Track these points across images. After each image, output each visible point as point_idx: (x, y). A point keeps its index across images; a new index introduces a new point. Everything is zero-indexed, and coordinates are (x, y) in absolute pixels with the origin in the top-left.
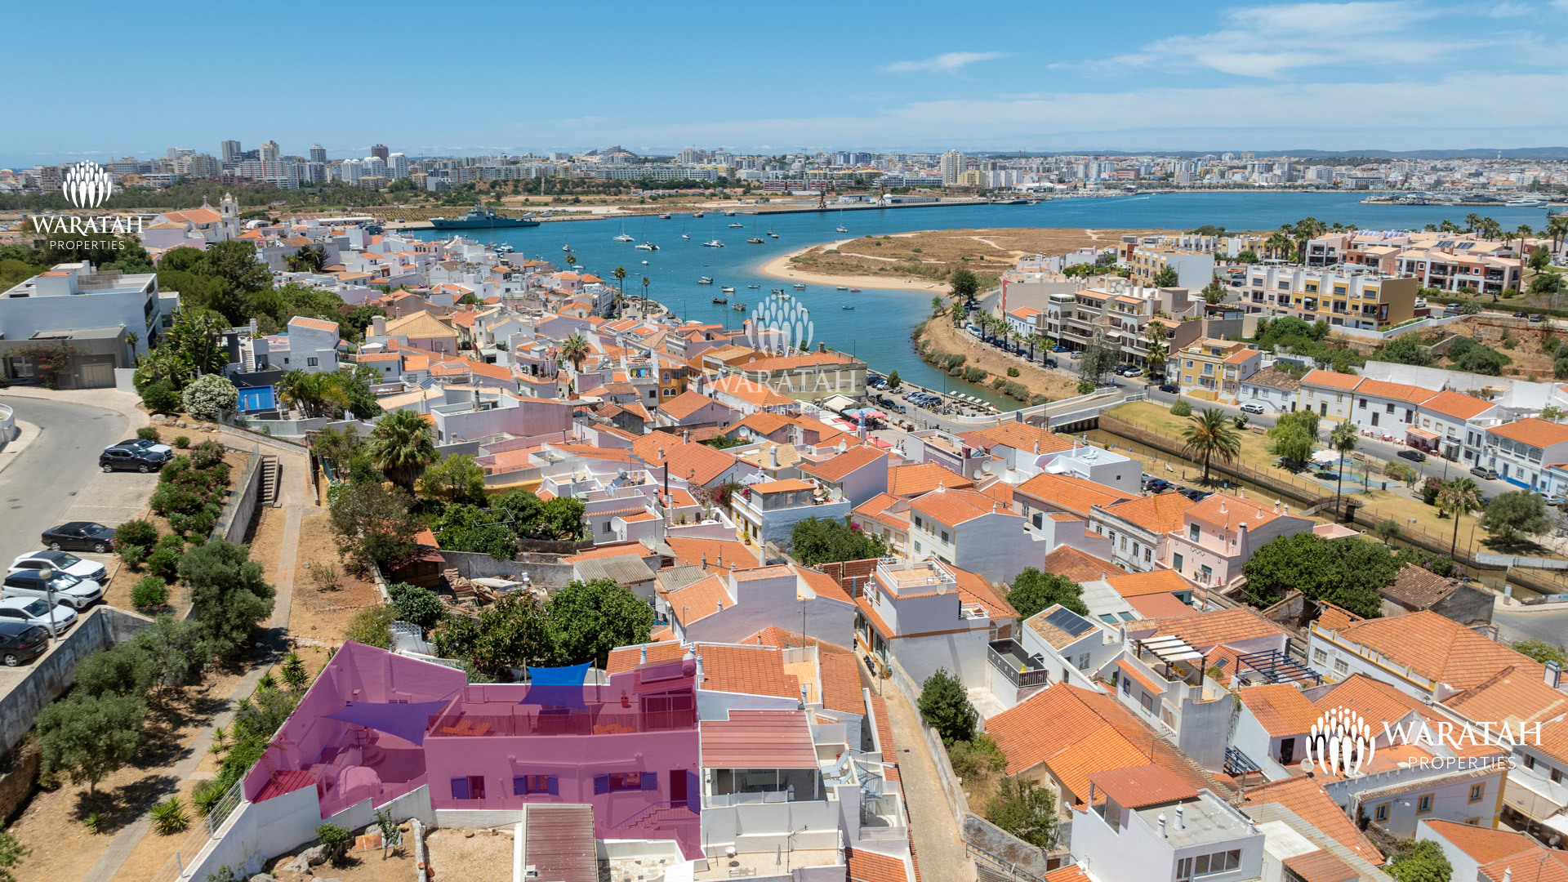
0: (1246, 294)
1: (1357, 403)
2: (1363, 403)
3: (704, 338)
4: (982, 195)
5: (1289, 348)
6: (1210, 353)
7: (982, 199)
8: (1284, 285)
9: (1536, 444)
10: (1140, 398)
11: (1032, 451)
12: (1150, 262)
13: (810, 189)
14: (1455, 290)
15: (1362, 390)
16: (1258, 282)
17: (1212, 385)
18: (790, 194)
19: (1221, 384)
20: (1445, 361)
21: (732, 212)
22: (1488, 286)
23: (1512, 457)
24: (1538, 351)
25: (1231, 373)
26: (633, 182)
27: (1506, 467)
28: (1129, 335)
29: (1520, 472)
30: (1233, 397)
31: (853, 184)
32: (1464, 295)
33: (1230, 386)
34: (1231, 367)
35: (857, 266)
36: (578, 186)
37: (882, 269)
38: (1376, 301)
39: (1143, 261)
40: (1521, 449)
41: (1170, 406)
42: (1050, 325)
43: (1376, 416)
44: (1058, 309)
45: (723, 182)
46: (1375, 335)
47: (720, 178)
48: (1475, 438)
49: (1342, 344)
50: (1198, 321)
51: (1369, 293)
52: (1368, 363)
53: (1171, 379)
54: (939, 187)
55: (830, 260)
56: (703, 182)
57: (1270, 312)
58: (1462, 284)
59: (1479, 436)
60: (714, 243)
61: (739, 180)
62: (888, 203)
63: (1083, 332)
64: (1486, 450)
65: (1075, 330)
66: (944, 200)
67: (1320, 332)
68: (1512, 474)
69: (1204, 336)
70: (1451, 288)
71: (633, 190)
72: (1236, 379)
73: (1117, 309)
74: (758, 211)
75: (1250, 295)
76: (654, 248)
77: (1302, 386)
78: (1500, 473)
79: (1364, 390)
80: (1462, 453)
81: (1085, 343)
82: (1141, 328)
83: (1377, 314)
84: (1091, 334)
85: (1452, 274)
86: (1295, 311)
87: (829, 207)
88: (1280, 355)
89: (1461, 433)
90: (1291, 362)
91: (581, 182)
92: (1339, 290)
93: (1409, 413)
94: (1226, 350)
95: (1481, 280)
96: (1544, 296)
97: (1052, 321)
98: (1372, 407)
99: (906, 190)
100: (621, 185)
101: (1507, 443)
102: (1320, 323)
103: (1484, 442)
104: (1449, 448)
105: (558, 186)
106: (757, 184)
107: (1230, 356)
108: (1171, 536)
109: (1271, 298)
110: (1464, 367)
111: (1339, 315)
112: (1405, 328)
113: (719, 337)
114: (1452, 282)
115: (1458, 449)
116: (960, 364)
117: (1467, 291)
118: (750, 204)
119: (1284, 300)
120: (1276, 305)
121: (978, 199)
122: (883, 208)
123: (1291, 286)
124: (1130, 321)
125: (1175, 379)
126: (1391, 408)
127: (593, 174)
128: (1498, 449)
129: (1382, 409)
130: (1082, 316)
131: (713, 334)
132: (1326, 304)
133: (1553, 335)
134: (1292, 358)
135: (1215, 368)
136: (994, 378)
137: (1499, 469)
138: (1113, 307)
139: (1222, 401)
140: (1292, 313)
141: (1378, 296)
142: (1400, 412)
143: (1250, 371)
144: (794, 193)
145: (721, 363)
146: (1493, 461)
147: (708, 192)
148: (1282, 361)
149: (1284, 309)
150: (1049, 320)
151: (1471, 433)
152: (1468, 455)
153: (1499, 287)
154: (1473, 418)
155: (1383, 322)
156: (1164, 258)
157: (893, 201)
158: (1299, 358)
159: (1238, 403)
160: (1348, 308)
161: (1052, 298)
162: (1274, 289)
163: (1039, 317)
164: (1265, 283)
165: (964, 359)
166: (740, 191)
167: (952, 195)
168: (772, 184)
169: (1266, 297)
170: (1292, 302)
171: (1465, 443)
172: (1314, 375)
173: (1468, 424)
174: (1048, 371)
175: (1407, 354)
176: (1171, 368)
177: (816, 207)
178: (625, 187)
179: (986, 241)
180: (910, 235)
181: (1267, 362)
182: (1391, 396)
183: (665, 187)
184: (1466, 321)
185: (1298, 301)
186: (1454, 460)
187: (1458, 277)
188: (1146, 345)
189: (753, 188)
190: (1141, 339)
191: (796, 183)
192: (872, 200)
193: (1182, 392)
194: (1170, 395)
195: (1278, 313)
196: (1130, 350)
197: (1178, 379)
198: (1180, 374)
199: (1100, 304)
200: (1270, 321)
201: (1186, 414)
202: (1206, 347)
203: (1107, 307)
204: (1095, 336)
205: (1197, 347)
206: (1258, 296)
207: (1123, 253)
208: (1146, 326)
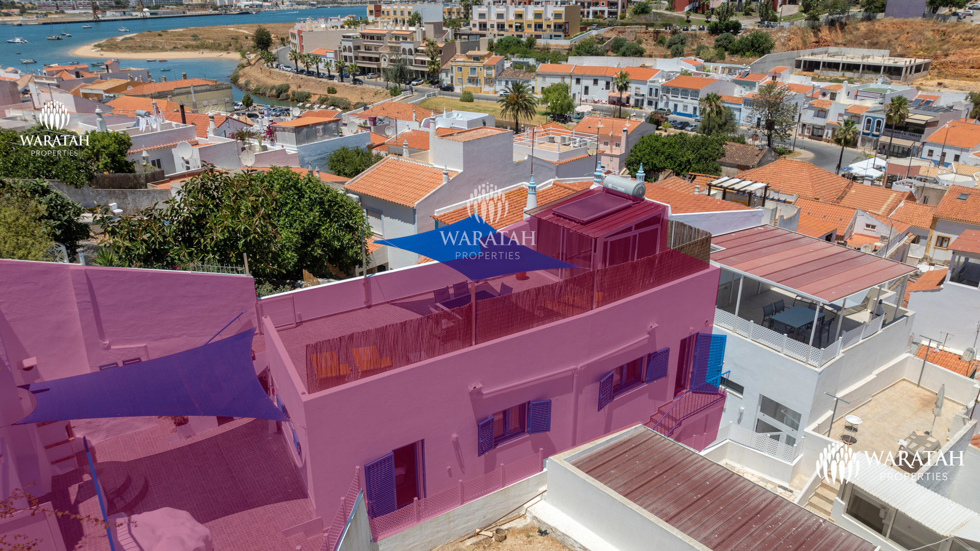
0: (474, 25)
1: (574, 81)
2: (578, 81)
4: (214, 9)
5: (516, 55)
6: (472, 60)
7: (216, 12)
8: (500, 16)
9: (695, 87)
10: (434, 95)
11: (411, 120)
12: (399, 13)
13: (78, 8)
14: (591, 17)
15: (576, 72)
16: (482, 15)
17: (477, 82)
18: (63, 12)
19: (483, 81)
20: (610, 53)
21: (19, 23)
22: (610, 13)
23: (679, 99)
24: (654, 45)
25: (489, 72)
27: (676, 106)
28: (408, 57)
29: (685, 107)
30: (492, 89)
32: (597, 20)
33: (490, 81)
34: (489, 68)
35: (153, 47)
37: (175, 48)
38: (563, 20)
39: (392, 13)
40: (685, 92)
41: (459, 98)
42: (346, 57)
43: (587, 88)
44: (350, 44)
46: (564, 43)
48: (654, 91)
49: (546, 49)
50: (453, 43)
51: (557, 16)
52: (570, 58)
53: (446, 82)
54: (182, 5)
55: (130, 45)
57: (493, 35)
58: (595, 13)
59: (657, 90)
62: (148, 15)
63: (370, 59)
64: (662, 97)
65: (364, 58)
66: (188, 13)
67: (531, 43)
68: (680, 109)
69: (458, 53)
70: (588, 17)
72: (493, 76)
73: (394, 40)
74: (41, 22)
75: (478, 26)
77: (538, 75)
78: (672, 111)
79: (578, 73)
80: (645, 103)
81: (375, 66)
82: (416, 51)
83: (562, 29)
84: (377, 60)
85: (588, 7)
86: (510, 33)
87: (101, 19)
88: (513, 59)
89: (644, 90)
90: (522, 63)
92: (538, 15)
93: (608, 83)
94: (483, 57)
95: (606, 9)
96: (642, 16)
97: (347, 54)
98: (584, 82)
99: (157, 7)
101: (675, 91)
102: (529, 40)
103: (660, 93)
104: (637, 101)
106: (30, 6)
107: (486, 61)
109: (492, 26)
110: (624, 55)
111: (538, 33)
112: (579, 38)
114: (588, 13)
115: (643, 101)
116: (286, 91)
117: (598, 17)
119: (501, 27)
120: (496, 31)
121: (211, 11)
122: (144, 18)
123: (505, 16)
124: (407, 46)
125: (449, 83)
126: (596, 82)
128: (670, 95)
129: (590, 83)
130: (368, 48)
131: (81, 72)
132: (529, 26)
133: (660, 35)
134: (521, 60)
135: (478, 70)
136: (317, 97)
137: (671, 106)
138: (391, 39)
139: (485, 92)
140: (506, 34)
141: (563, 16)
142: (602, 83)
143: (500, 71)
144: (66, 11)
145: (102, 92)
146: (667, 104)
148: (515, 63)
149: (502, 33)
150: (344, 54)
151: (651, 89)
152: (650, 103)
153: (616, 13)
154: (650, 79)
155: (567, 36)
156: (410, 8)
157: (151, 14)
158: (525, 60)
159: (496, 92)
160: (544, 27)
161: (344, 37)
162: (493, 20)
163: (336, 51)
164: (487, 16)
165: (288, 87)
166: (17, 11)
167: (193, 10)
169: (488, 26)
170: (506, 27)
171: (647, 96)
172: (540, 67)
173: (649, 83)
174: (358, 86)
175: (586, 50)
176: (443, 76)
177: (91, 19)
179: (240, 31)
180: (181, 30)
181: (507, 64)
182: (594, 74)
184: (612, 30)
185: (511, 26)
186: (641, 108)
187: (592, 9)
188: (423, 62)
189: (29, 8)
190: (418, 58)
191: (65, 4)
192: (134, 14)
193: (458, 90)
194: (450, 92)
195: (499, 35)
196: (411, 68)
197: (452, 82)
198: (452, 78)
199: (380, 37)
200: (495, 41)
201: (471, 100)
202: (469, 57)
203: (387, 39)
204: (382, 61)
205: (460, 58)
206: (483, 26)
207: (371, 12)
208: (420, 48)
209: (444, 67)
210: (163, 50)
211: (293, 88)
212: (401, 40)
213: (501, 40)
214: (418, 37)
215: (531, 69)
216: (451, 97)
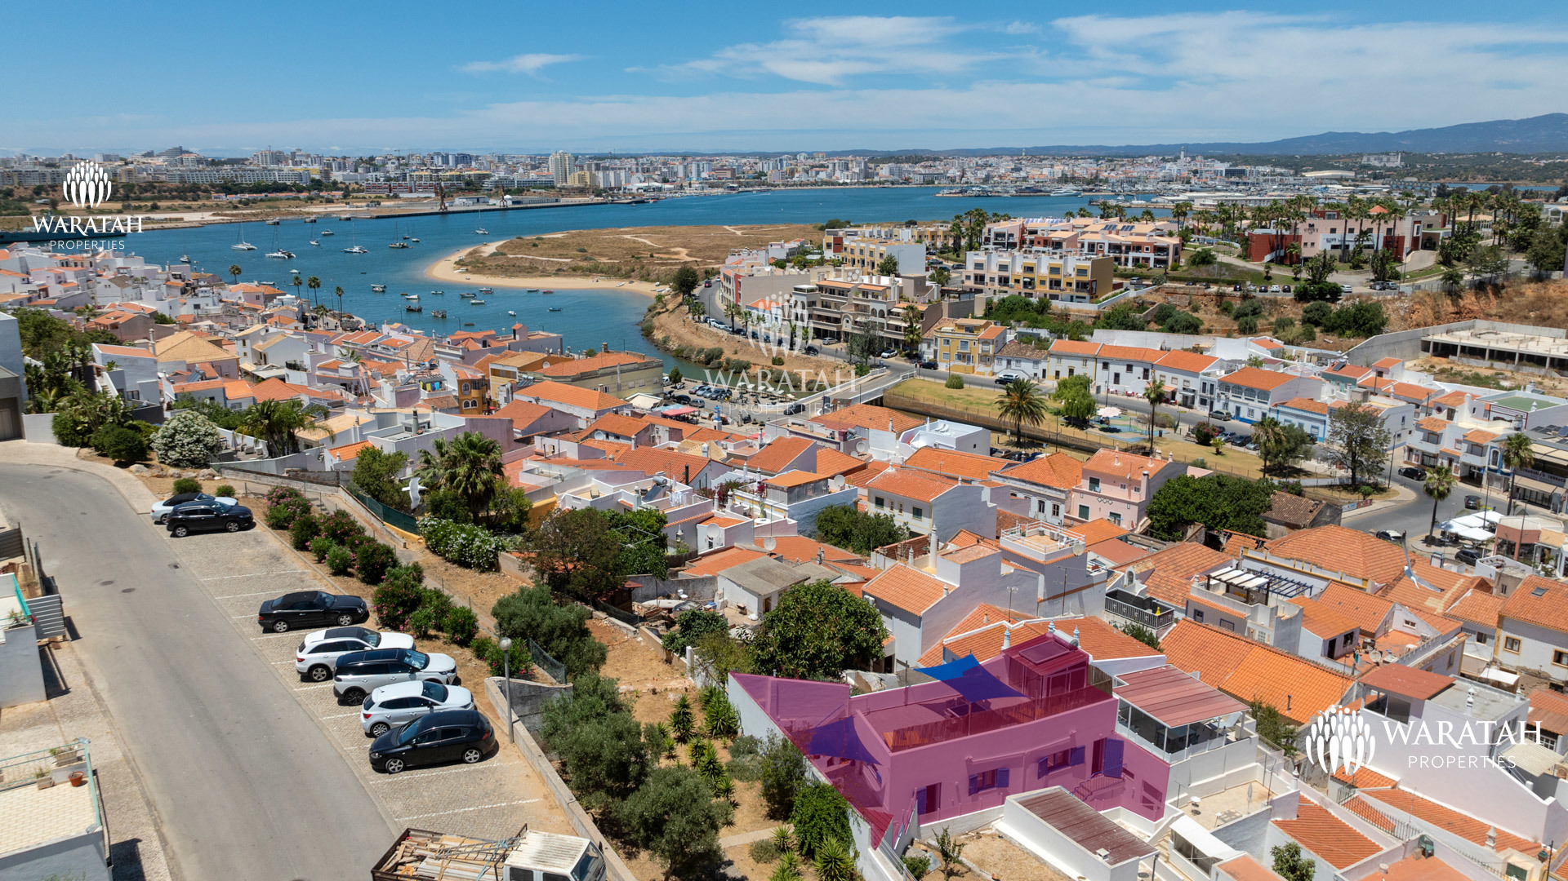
0: (968, 277)
1: (1100, 365)
2: (1106, 366)
4: (597, 196)
5: (1023, 323)
6: (963, 331)
7: (600, 199)
8: (1003, 267)
9: (1263, 387)
10: (912, 376)
11: (887, 429)
12: (866, 253)
13: (416, 191)
14: (1130, 266)
15: (1103, 354)
16: (979, 266)
17: (969, 360)
18: (396, 197)
19: (977, 359)
20: (1153, 325)
21: (348, 216)
22: (1157, 261)
23: (1243, 400)
24: (1217, 313)
25: (986, 348)
26: (213, 186)
27: (1238, 409)
28: (879, 320)
29: (1251, 412)
30: (989, 369)
31: (463, 186)
32: (1139, 270)
33: (986, 359)
34: (985, 342)
36: (146, 191)
37: (559, 270)
38: (1088, 278)
40: (1251, 392)
41: (940, 381)
42: (795, 314)
43: (1117, 376)
44: (803, 299)
45: (317, 185)
46: (1088, 308)
47: (313, 180)
48: (1208, 387)
49: (1065, 316)
50: (939, 304)
51: (1081, 272)
52: (1096, 332)
53: (928, 356)
54: (553, 187)
55: (500, 263)
56: (295, 185)
57: (992, 292)
58: (1136, 260)
59: (1212, 386)
60: (356, 249)
61: (335, 183)
62: (510, 204)
63: (828, 319)
64: (1219, 396)
65: (819, 317)
66: (563, 201)
67: (1043, 307)
68: (1244, 414)
69: (945, 316)
70: (1126, 264)
71: (214, 194)
72: (991, 353)
73: (860, 296)
74: (375, 215)
75: (972, 278)
76: (290, 256)
77: (1051, 355)
78: (1233, 414)
79: (1106, 355)
80: (1197, 401)
81: (835, 329)
82: (890, 312)
83: (1087, 289)
84: (837, 321)
85: (1127, 253)
86: (1015, 290)
87: (450, 209)
88: (1018, 330)
89: (1195, 384)
90: (1031, 335)
91: (150, 186)
92: (1054, 270)
93: (1146, 371)
94: (978, 328)
95: (1152, 256)
96: (1203, 268)
98: (1113, 368)
99: (520, 191)
100: (199, 189)
101: (1238, 389)
102: (1041, 301)
103: (1217, 391)
104: (1185, 398)
105: (121, 191)
106: (356, 187)
107: (982, 333)
109: (992, 279)
110: (1172, 330)
111: (1055, 292)
112: (1109, 300)
114: (1127, 260)
115: (1193, 397)
116: (718, 357)
117: (1141, 267)
118: (359, 208)
119: (1004, 281)
120: (997, 286)
121: (591, 199)
122: (505, 209)
123: (1010, 268)
124: (878, 307)
125: (932, 357)
126: (1130, 368)
127: (163, 178)
128: (1230, 394)
129: (1122, 369)
130: (826, 305)
131: (489, 341)
132: (1043, 282)
133: (1225, 299)
134: (1030, 331)
135: (970, 344)
137: (1232, 409)
138: (857, 295)
139: (979, 373)
140: (1010, 292)
141: (1089, 273)
142: (1138, 371)
143: (1000, 346)
144: (401, 195)
145: (516, 370)
146: (1226, 405)
147: (304, 195)
148: (1021, 335)
149: (1005, 288)
150: (794, 310)
151: (1204, 384)
152: (1203, 402)
153: (1165, 262)
154: (1205, 371)
155: (1094, 297)
156: (883, 249)
157: (514, 203)
158: (1035, 331)
159: (994, 374)
160: (1063, 285)
161: (796, 289)
162: (993, 271)
163: (783, 307)
164: (985, 266)
165: (720, 352)
166: (339, 194)
167: (568, 195)
168: (374, 187)
169: (987, 280)
170: (1011, 282)
171: (1199, 392)
172: (1056, 345)
173: (1201, 376)
174: (813, 358)
175: (1120, 320)
176: (923, 347)
177: (437, 209)
178: (204, 191)
179: (640, 240)
180: (559, 235)
181: (1010, 336)
182: (1128, 358)
183: (251, 191)
184: (1157, 291)
185: (1017, 281)
186: (1191, 408)
187: (1132, 255)
188: (898, 328)
189: (354, 191)
190: (891, 322)
191: (400, 185)
192: (492, 201)
193: (942, 368)
194: (931, 371)
195: (1000, 292)
196: (881, 334)
197: (935, 357)
198: (936, 352)
199: (842, 292)
200: (996, 300)
201: (961, 387)
202: (960, 327)
203: (852, 295)
204: (844, 322)
205: (948, 326)
206: (980, 279)
207: (829, 246)
208: (894, 310)
209: (925, 336)
210: (545, 274)
211: (728, 354)
212: (870, 297)
213: (1004, 300)
214: (893, 296)
215: (1042, 344)
216: (932, 380)
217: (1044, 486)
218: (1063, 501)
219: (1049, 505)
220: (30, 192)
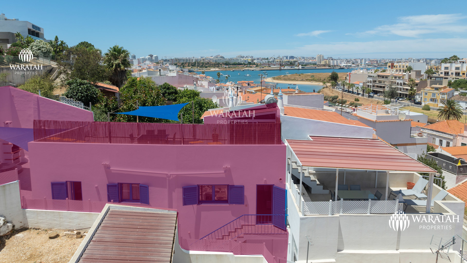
0: (442, 73)
3: (247, 85)
5: (464, 89)
6: (434, 90)
7: (330, 68)
8: (457, 69)
12: (402, 67)
13: (276, 65)
16: (447, 68)
17: (436, 101)
18: (270, 66)
19: (439, 101)
21: (253, 70)
25: (443, 96)
26: (223, 63)
28: (399, 87)
31: (289, 64)
34: (443, 94)
35: (294, 79)
36: (207, 64)
37: (302, 80)
39: (398, 67)
41: (421, 108)
42: (368, 85)
44: (371, 79)
45: (250, 63)
47: (249, 62)
50: (426, 81)
53: (418, 100)
54: (316, 64)
55: (285, 78)
56: (244, 63)
57: (452, 78)
60: (248, 75)
61: (254, 63)
62: (301, 68)
63: (381, 87)
65: (377, 86)
66: (317, 68)
69: (428, 86)
71: (223, 66)
72: (445, 98)
73: (394, 78)
75: (443, 73)
76: (229, 76)
81: (382, 90)
82: (404, 84)
84: (384, 87)
86: (462, 77)
87: (282, 69)
88: (461, 91)
91: (208, 63)
97: (369, 84)
99: (306, 65)
100: (219, 64)
105: (201, 64)
106: (260, 64)
107: (442, 90)
108: (459, 135)
109: (452, 74)
113: (252, 85)
116: (336, 99)
118: (258, 69)
119: (458, 74)
120: (454, 76)
121: (328, 67)
122: (299, 69)
123: (460, 69)
124: (400, 81)
127: (211, 61)
130: (380, 82)
135: (436, 95)
136: (349, 102)
138: (392, 78)
140: (460, 78)
143: (451, 96)
144: (271, 66)
147: (245, 66)
148: (462, 93)
149: (458, 77)
150: (368, 84)
156: (408, 64)
157: (302, 68)
161: (369, 76)
162: (453, 70)
163: (364, 83)
164: (449, 68)
165: (337, 97)
166: (255, 66)
167: (320, 67)
168: (265, 64)
169: (450, 74)
170: (461, 74)
174: (370, 99)
176: (416, 97)
177: (278, 69)
178: (221, 65)
181: (456, 93)
183: (232, 65)
185: (464, 74)
188: (407, 90)
189: (259, 65)
190: (405, 87)
191: (272, 64)
192: (295, 67)
193: (423, 104)
194: (419, 105)
195: (456, 78)
196: (401, 92)
197: (421, 100)
198: (421, 98)
199: (387, 77)
200: (453, 81)
201: (429, 110)
202: (433, 88)
203: (390, 78)
204: (386, 88)
205: (428, 88)
206: (447, 73)
207: (389, 66)
208: (406, 83)
209: (418, 93)
210: (298, 80)
211: (340, 98)
212: (397, 78)
213: (456, 81)
214: (406, 78)
216: (417, 107)
217: (442, 133)
218: (451, 140)
219: (444, 142)
220: (181, 64)
